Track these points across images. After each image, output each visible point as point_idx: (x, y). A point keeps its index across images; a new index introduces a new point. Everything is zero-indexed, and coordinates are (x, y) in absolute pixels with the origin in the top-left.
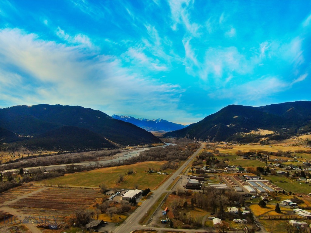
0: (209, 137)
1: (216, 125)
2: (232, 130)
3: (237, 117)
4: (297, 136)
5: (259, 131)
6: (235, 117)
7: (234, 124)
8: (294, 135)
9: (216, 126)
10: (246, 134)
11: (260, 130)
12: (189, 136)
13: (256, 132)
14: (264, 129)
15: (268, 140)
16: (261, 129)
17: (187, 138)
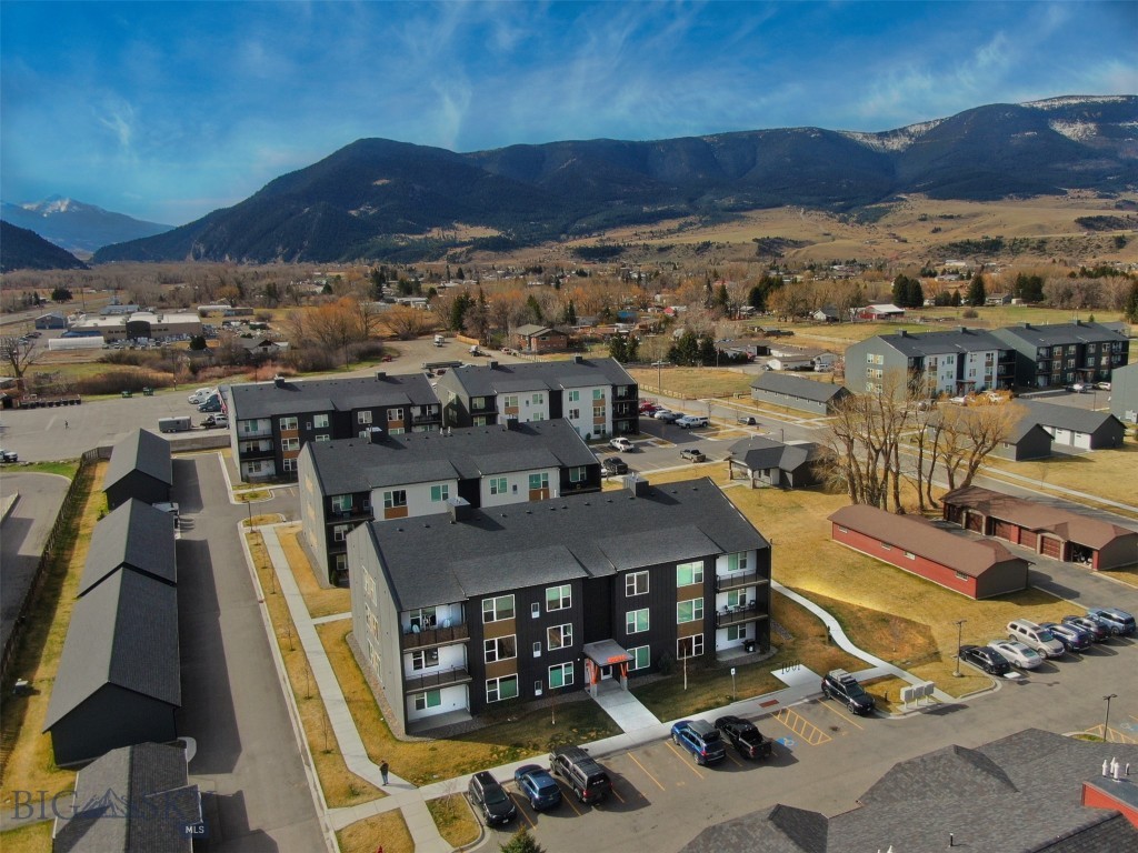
0: (280, 249)
1: (307, 210)
2: (367, 228)
3: (385, 181)
4: (560, 241)
5: (454, 228)
6: (379, 183)
7: (374, 206)
8: (552, 239)
9: (309, 213)
10: (411, 237)
11: (461, 226)
12: (203, 251)
13: (446, 233)
14: (474, 223)
15: (469, 251)
16: (465, 223)
17: (197, 257)
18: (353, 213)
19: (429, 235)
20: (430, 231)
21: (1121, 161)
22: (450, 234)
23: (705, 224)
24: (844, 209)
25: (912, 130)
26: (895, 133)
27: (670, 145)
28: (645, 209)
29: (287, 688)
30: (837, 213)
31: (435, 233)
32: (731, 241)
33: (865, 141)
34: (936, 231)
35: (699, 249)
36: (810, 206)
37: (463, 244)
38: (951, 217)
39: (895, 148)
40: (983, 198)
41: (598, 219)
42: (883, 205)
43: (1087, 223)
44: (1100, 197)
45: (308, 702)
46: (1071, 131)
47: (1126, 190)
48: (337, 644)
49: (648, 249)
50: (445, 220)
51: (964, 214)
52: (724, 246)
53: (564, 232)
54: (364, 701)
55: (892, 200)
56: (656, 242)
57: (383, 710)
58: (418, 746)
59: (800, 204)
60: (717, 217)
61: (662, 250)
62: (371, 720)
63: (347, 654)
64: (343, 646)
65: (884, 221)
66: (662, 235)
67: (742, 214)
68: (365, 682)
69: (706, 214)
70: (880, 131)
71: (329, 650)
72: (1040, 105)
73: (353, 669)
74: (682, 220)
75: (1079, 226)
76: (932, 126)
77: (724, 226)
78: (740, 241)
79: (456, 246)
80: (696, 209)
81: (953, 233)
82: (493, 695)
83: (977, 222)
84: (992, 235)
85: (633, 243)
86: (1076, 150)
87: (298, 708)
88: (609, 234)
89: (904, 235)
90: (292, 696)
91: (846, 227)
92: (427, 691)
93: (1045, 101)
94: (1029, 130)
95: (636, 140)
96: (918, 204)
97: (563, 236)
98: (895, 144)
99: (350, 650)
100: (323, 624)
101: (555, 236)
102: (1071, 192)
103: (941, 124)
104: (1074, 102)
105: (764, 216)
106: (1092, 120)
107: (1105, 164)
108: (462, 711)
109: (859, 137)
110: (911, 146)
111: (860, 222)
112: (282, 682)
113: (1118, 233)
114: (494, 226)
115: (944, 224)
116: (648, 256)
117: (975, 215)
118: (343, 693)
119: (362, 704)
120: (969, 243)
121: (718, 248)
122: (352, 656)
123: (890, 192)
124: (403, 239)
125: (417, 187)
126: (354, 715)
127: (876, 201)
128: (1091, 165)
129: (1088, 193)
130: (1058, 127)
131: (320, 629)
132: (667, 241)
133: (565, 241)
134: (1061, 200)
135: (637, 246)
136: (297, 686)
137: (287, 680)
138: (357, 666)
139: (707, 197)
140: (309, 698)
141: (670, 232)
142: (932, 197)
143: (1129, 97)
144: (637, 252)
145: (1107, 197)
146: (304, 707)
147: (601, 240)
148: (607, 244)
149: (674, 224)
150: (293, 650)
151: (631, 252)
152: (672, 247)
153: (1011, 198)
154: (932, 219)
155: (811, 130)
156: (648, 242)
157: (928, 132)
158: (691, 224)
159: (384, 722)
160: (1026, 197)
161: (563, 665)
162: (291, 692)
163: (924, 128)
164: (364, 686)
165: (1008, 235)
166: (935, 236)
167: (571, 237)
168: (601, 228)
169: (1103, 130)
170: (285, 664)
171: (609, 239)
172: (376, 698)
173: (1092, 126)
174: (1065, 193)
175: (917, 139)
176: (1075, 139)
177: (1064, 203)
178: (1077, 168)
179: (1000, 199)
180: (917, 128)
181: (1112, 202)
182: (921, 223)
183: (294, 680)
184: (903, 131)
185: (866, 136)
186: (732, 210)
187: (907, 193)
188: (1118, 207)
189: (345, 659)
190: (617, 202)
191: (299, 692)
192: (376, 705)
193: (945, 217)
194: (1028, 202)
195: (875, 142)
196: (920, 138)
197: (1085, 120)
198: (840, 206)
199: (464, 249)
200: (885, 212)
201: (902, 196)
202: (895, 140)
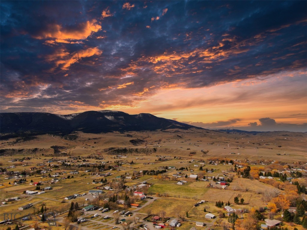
21: (121, 125)
24: (64, 135)
35: (34, 150)
46: (109, 118)
51: (97, 138)
52: (42, 150)
70: (65, 115)
72: (102, 112)
76: (78, 114)
86: (111, 122)
91: (68, 141)
94: (101, 117)
98: (69, 118)
103: (80, 114)
104: (108, 112)
106: (113, 116)
110: (73, 119)
116: (15, 153)
117: (100, 138)
121: (40, 150)
127: (70, 133)
128: (115, 126)
129: (117, 132)
130: (106, 117)
144: (10, 152)
149: (13, 140)
152: (23, 150)
155: (47, 113)
158: (20, 140)
160: (106, 133)
163: (76, 115)
169: (115, 118)
173: (113, 117)
174: (113, 132)
175: (74, 117)
176: (110, 119)
178: (112, 126)
180: (74, 115)
182: (89, 140)
184: (71, 115)
185: (61, 116)
186: (31, 135)
194: (106, 134)
195: (64, 117)
197: (111, 116)
198: (62, 134)
201: (76, 132)
202: (69, 117)
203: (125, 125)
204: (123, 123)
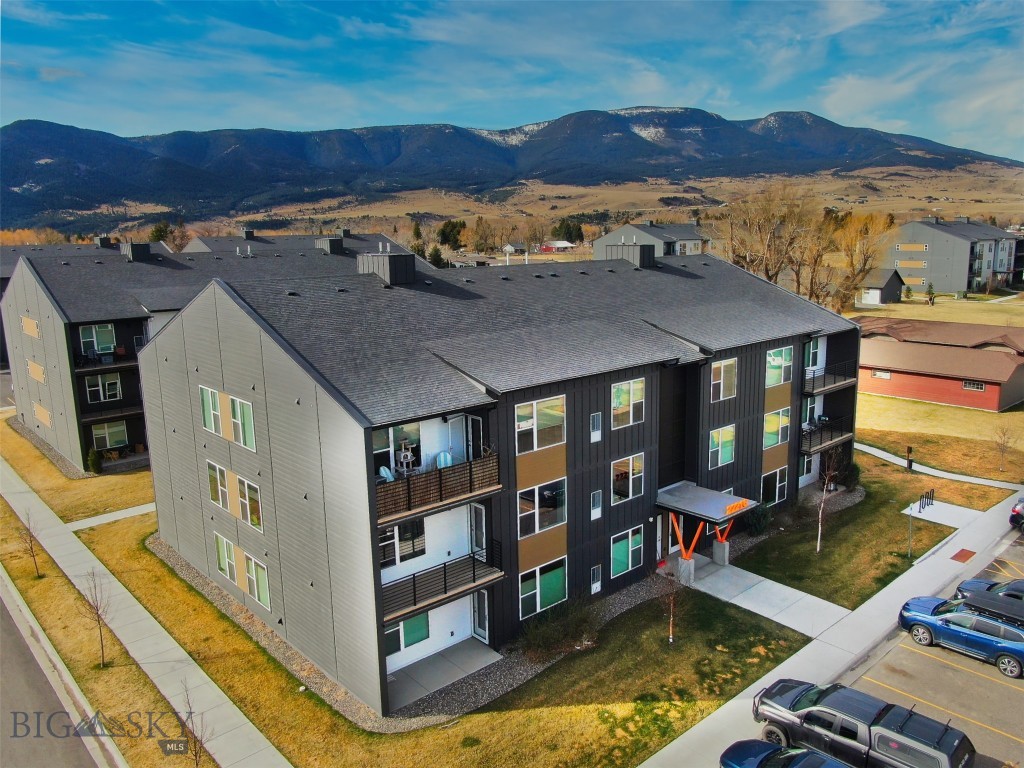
18: (16, 189)
19: (98, 211)
20: (99, 207)
21: (683, 157)
22: (121, 210)
23: (362, 203)
24: (478, 191)
25: (526, 129)
26: (513, 131)
27: (325, 135)
28: (306, 190)
29: (44, 652)
30: (472, 194)
31: (104, 209)
32: (388, 215)
33: (490, 136)
34: (554, 208)
36: (449, 189)
37: (134, 219)
38: (564, 198)
39: (514, 143)
40: (586, 184)
41: (264, 197)
42: (509, 188)
43: (666, 202)
44: (671, 184)
45: (105, 675)
46: (647, 133)
47: (689, 179)
48: (131, 556)
49: (313, 222)
50: (114, 198)
51: (573, 195)
52: (382, 219)
53: (233, 209)
54: (237, 653)
55: (515, 185)
56: (320, 217)
57: (294, 668)
58: (429, 739)
59: (441, 187)
60: (371, 196)
61: (326, 223)
62: (275, 695)
63: (160, 571)
64: (146, 559)
65: (511, 200)
66: (324, 211)
67: (393, 194)
68: (223, 617)
69: (361, 194)
70: (503, 128)
71: (119, 568)
72: (623, 113)
73: (183, 595)
74: (341, 199)
75: (661, 204)
76: (542, 126)
77: (378, 204)
78: (395, 215)
79: (127, 220)
80: (353, 190)
81: (567, 210)
82: (530, 602)
83: (585, 201)
84: (601, 209)
85: (299, 218)
86: (650, 148)
87: (85, 691)
88: (274, 211)
89: (529, 211)
90: (61, 666)
91: (481, 205)
92: (404, 617)
93: (626, 109)
94: (616, 131)
95: (294, 130)
96: (537, 188)
97: (232, 212)
98: (514, 140)
99: (163, 564)
100: (92, 529)
101: (225, 212)
102: (650, 180)
103: (549, 125)
104: (648, 111)
105: (413, 196)
106: (661, 125)
107: (672, 159)
108: (471, 643)
109: (485, 134)
110: (526, 142)
111: (492, 201)
112: (30, 641)
113: (694, 208)
114: (164, 203)
115: (560, 203)
118: (183, 645)
119: (237, 661)
120: (583, 215)
121: (377, 220)
122: (172, 571)
123: (513, 179)
124: (71, 215)
125: (83, 167)
126: (228, 689)
127: (503, 185)
128: (662, 160)
129: (662, 181)
130: (636, 130)
131: (88, 538)
132: (330, 216)
133: (234, 216)
134: (644, 186)
135: (302, 220)
136: (68, 645)
137: (42, 635)
138: (191, 588)
139: (361, 180)
140: (106, 666)
141: (331, 209)
142: (547, 182)
143: (686, 109)
144: (303, 225)
145: (677, 184)
146: (99, 688)
147: (269, 216)
148: (274, 218)
149: (334, 202)
150: (41, 577)
151: (298, 225)
152: (335, 220)
153: (607, 184)
154: (549, 199)
155: (445, 126)
156: (312, 217)
157: (538, 131)
158: (349, 202)
159: (310, 694)
160: (618, 184)
161: (630, 531)
162: (56, 659)
163: (536, 128)
164: (225, 625)
165: (612, 209)
166: (553, 213)
167: (240, 213)
168: (267, 206)
169: (669, 133)
170: (29, 604)
171: (276, 214)
172: (264, 643)
173: (661, 130)
174: (645, 181)
175: (531, 137)
176: (649, 139)
177: (646, 188)
178: (653, 162)
179: (599, 184)
180: (531, 128)
181: (680, 188)
182: (541, 202)
183: (58, 634)
184: (520, 129)
185: (490, 132)
186: (384, 191)
187: (527, 179)
188: (685, 191)
189: (158, 580)
190: (280, 184)
191: (77, 656)
192: (272, 660)
193: (559, 198)
195: (498, 138)
196: (533, 135)
197: (656, 126)
198: (475, 189)
199: (136, 223)
200: (511, 193)
201: (523, 181)
202: (514, 137)
203: (699, 156)
204: (697, 151)
